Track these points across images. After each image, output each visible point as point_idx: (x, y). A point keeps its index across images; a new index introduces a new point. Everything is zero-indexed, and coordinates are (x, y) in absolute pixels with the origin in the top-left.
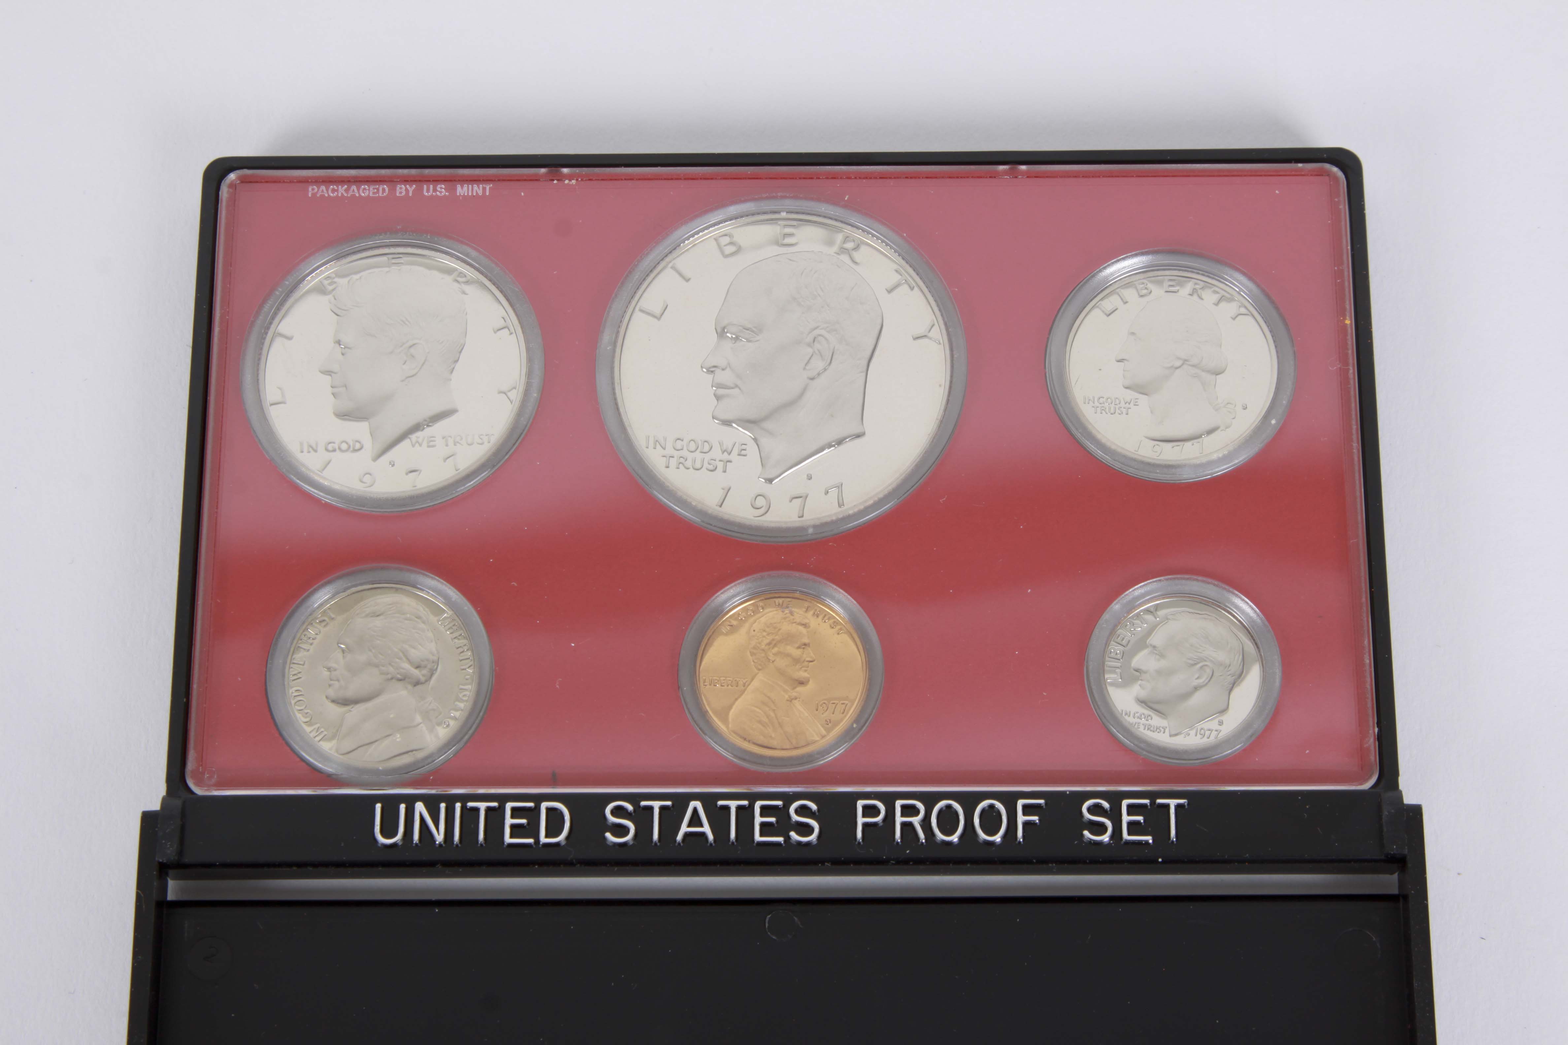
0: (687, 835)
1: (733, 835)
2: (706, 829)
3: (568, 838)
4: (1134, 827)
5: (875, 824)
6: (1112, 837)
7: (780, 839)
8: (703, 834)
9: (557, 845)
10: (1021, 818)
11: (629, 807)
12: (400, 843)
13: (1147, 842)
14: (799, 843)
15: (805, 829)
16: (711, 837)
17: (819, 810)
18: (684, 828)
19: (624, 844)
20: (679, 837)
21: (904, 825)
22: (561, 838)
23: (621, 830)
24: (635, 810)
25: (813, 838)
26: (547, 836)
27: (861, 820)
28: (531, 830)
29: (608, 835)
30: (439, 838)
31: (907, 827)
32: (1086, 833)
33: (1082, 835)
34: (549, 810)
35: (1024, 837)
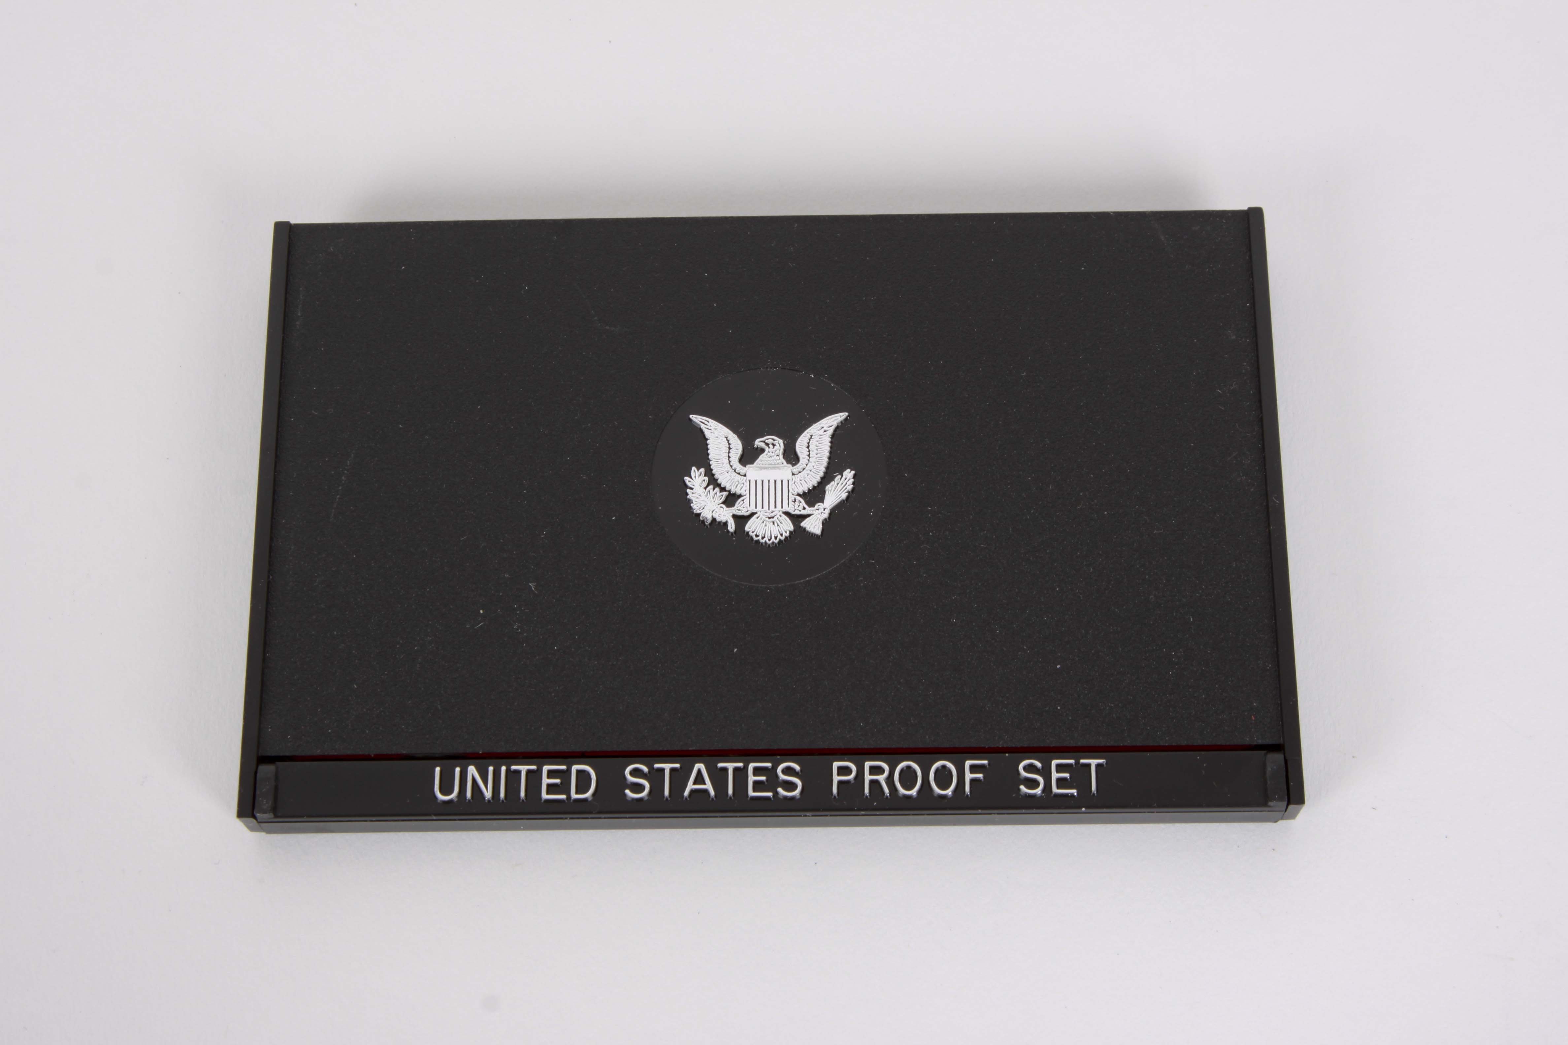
0: (693, 792)
1: (730, 791)
2: (708, 786)
3: (594, 794)
4: (1061, 783)
5: (848, 782)
6: (1044, 790)
7: (770, 794)
8: (706, 791)
9: (585, 800)
10: (969, 776)
11: (645, 769)
12: (456, 800)
13: (1072, 795)
14: (785, 798)
15: (790, 786)
16: (712, 793)
17: (801, 770)
18: (691, 786)
19: (641, 800)
20: (686, 793)
21: (872, 782)
22: (588, 795)
23: (638, 788)
24: (649, 772)
25: (797, 793)
26: (577, 793)
27: (836, 778)
28: (564, 788)
29: (627, 792)
30: (488, 794)
31: (874, 784)
32: (1022, 787)
33: (1019, 790)
34: (579, 772)
35: (971, 791)
